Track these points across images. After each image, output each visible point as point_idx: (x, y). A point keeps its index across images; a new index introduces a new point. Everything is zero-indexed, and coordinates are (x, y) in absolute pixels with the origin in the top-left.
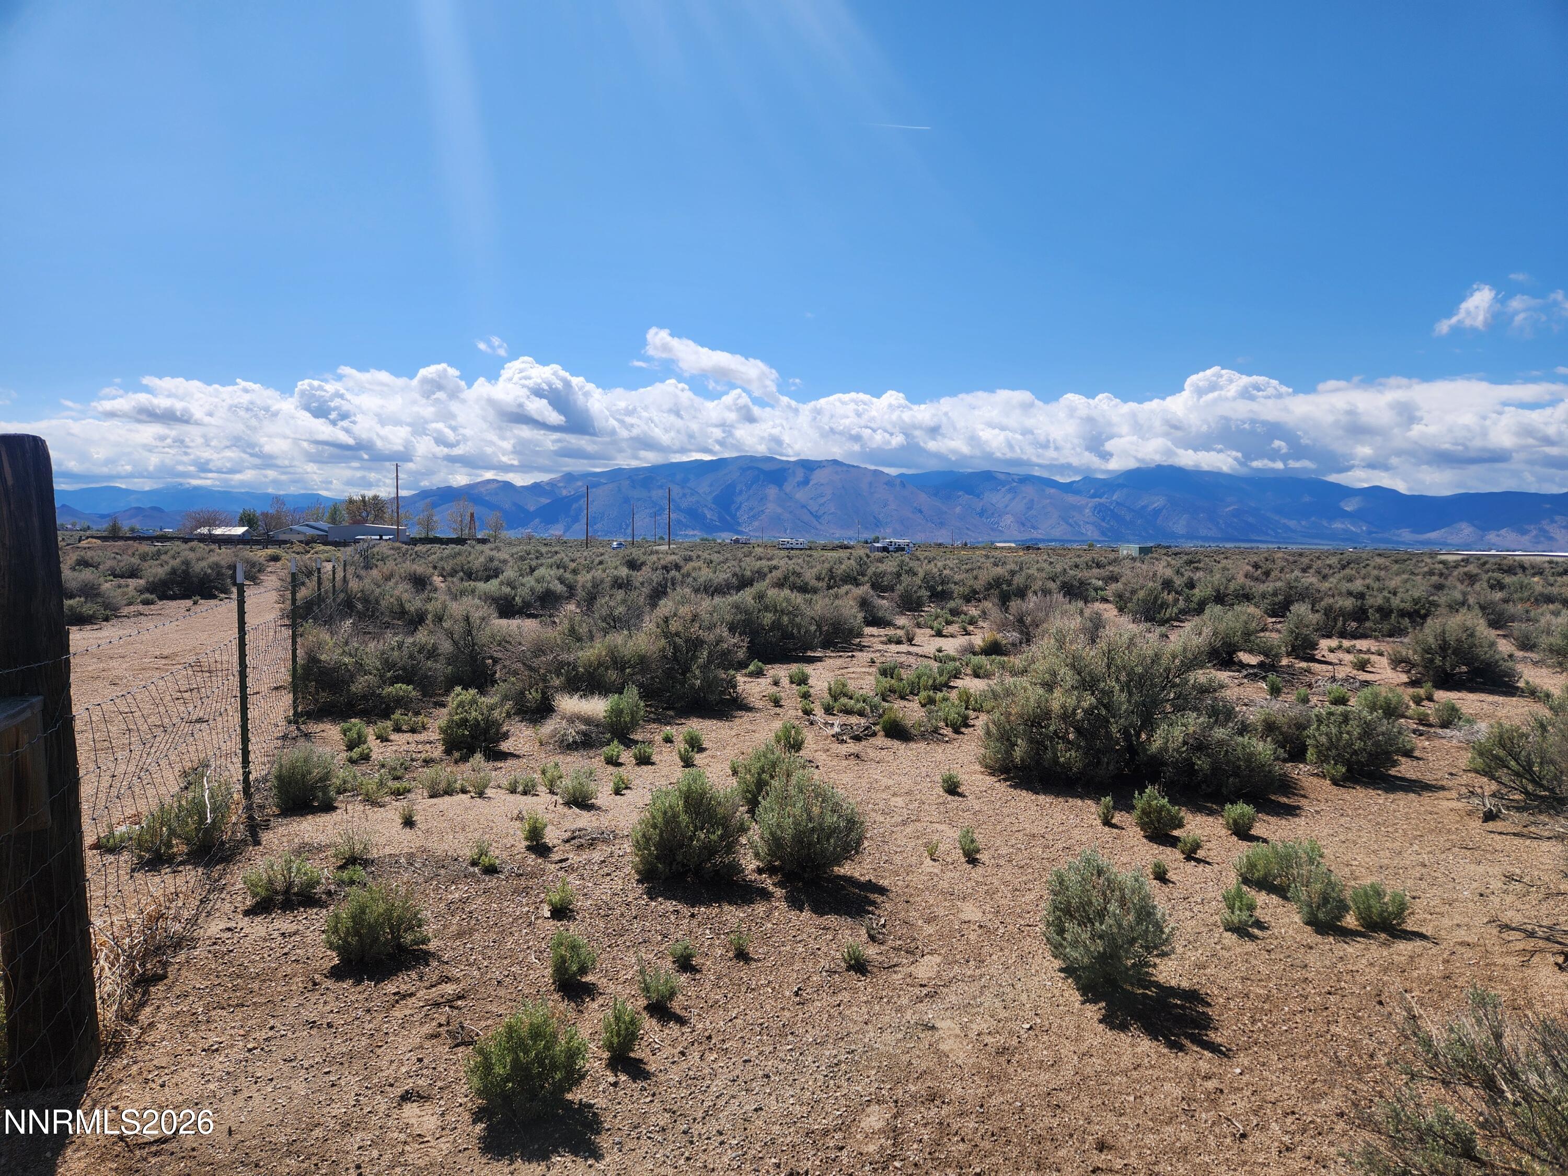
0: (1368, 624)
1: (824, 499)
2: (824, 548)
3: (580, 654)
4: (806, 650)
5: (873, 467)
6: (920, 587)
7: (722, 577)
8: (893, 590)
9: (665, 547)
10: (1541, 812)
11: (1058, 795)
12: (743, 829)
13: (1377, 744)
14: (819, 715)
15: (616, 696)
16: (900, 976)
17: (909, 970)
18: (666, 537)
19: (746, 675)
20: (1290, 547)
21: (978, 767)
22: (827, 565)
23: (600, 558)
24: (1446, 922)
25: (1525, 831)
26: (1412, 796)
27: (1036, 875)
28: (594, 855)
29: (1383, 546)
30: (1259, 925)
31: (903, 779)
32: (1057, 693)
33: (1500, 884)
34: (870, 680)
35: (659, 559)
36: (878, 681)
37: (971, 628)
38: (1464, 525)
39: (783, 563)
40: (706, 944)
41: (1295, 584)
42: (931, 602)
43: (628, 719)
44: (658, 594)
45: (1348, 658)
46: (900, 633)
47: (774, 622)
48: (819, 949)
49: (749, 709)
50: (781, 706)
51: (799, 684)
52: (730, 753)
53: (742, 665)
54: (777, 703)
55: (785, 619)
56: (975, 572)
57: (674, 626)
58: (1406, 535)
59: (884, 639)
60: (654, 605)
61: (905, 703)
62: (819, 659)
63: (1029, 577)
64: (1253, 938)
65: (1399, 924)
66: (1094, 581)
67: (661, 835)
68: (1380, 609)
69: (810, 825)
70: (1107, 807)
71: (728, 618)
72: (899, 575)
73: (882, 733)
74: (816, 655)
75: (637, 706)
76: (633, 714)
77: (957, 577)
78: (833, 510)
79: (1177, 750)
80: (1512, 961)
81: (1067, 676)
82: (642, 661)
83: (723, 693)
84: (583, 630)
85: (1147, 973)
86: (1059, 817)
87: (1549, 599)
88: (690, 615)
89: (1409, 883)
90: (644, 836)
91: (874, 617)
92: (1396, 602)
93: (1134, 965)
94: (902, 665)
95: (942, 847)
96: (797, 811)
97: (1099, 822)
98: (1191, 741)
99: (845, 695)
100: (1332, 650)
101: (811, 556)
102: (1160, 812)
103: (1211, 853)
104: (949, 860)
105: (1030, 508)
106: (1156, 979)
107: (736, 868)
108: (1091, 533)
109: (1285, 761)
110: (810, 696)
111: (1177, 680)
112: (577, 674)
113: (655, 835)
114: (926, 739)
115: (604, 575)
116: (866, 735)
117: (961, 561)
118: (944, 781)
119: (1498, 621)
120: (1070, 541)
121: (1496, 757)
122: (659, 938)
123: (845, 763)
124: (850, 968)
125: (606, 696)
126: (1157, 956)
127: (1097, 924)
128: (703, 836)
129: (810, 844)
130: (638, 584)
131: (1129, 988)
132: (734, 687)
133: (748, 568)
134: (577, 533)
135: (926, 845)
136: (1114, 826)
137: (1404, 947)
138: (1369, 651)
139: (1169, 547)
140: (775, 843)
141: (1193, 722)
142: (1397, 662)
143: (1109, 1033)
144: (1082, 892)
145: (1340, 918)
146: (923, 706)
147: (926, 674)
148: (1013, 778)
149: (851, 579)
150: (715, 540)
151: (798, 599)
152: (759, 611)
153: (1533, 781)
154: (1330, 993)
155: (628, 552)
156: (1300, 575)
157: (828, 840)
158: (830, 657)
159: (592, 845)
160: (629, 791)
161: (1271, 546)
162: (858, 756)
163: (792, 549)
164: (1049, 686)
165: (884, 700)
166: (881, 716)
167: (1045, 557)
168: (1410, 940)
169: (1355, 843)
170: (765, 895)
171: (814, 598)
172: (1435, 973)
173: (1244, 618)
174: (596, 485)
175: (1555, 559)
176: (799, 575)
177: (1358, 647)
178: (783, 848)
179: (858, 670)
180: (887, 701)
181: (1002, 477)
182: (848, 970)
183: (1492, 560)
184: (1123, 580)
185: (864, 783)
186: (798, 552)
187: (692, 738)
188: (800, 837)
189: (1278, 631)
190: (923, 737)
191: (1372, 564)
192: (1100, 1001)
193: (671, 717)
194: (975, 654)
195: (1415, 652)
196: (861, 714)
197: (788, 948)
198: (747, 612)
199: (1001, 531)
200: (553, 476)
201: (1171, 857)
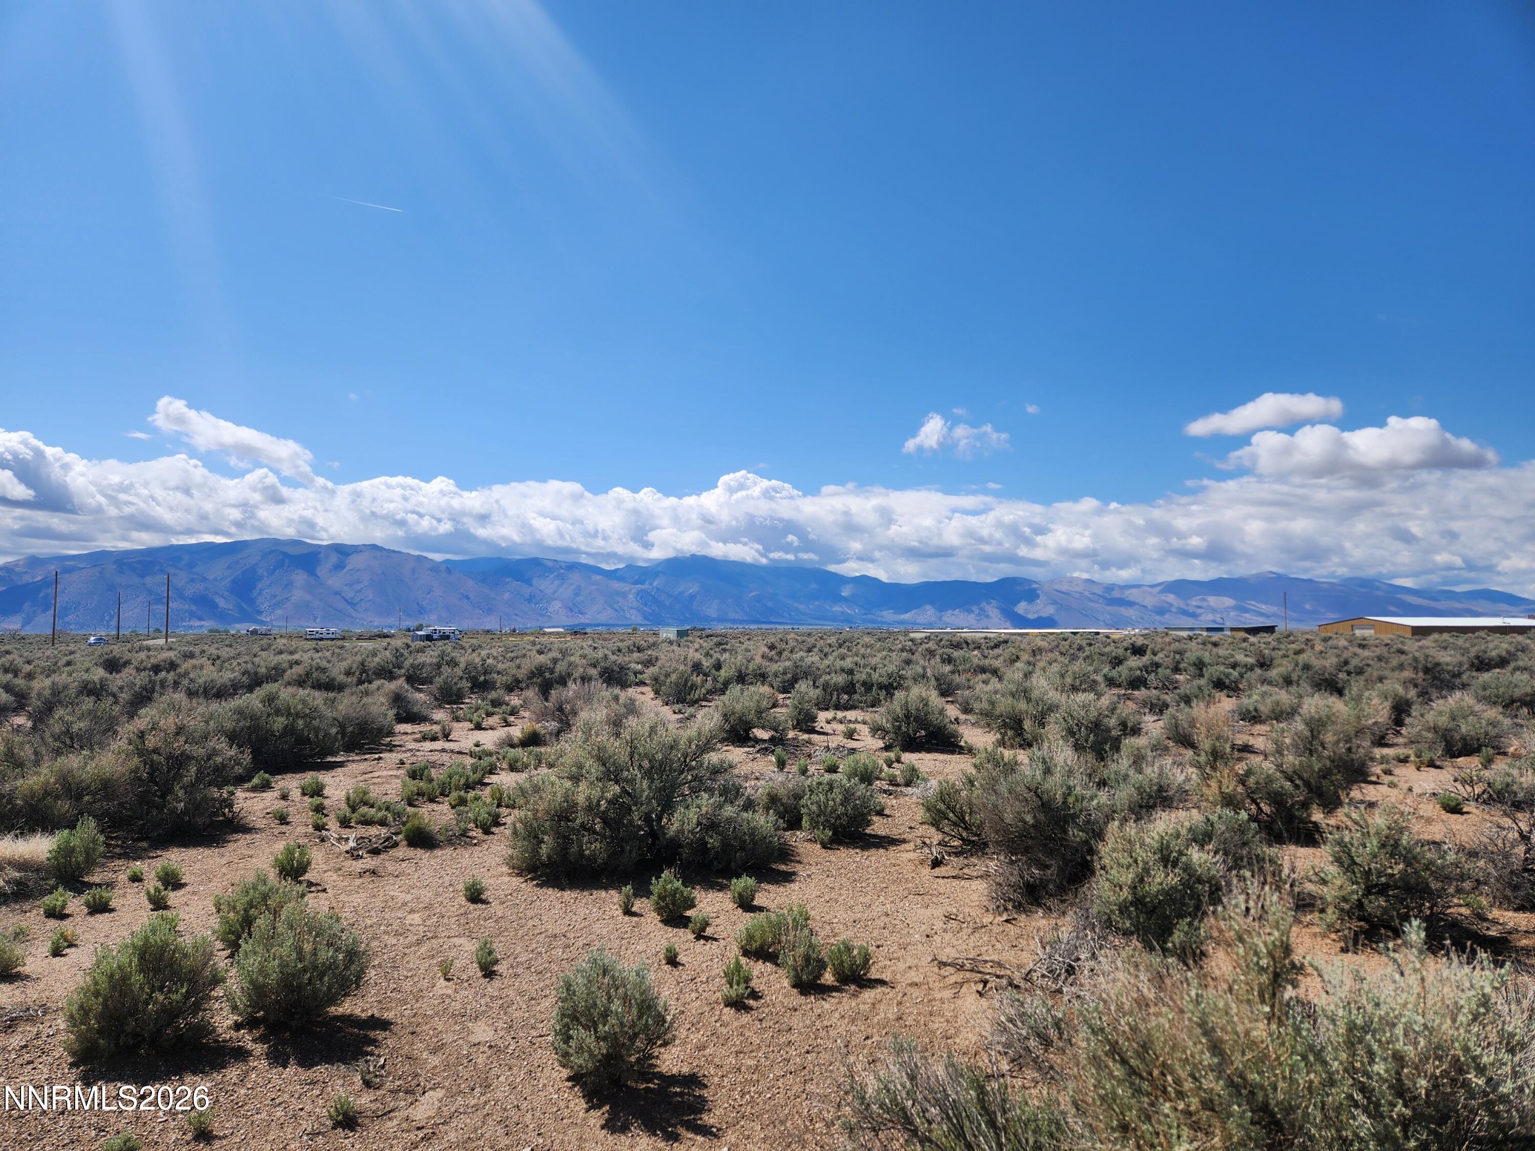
0: (856, 697)
1: (361, 586)
2: (360, 638)
3: (19, 782)
4: (325, 756)
5: (417, 553)
6: (461, 678)
7: (227, 676)
8: (431, 683)
9: (162, 642)
10: (972, 855)
11: (583, 889)
12: (216, 980)
13: (855, 807)
14: (333, 825)
15: (67, 831)
16: (395, 1122)
17: (406, 1113)
18: (163, 629)
19: (248, 790)
20: (801, 627)
21: (505, 869)
22: (359, 658)
23: (68, 658)
24: (901, 966)
25: (961, 873)
26: (881, 851)
27: (554, 979)
28: (11, 1040)
29: (871, 626)
30: (755, 995)
31: (423, 892)
32: (583, 785)
33: (941, 924)
34: (397, 784)
35: (148, 657)
36: (404, 785)
37: (512, 719)
38: (928, 607)
39: (307, 657)
40: (157, 1130)
41: (799, 663)
42: (472, 693)
43: (81, 859)
44: (142, 698)
45: (841, 728)
46: (436, 728)
47: (287, 726)
48: (302, 1109)
49: (246, 829)
50: (288, 823)
51: (312, 797)
52: (217, 887)
53: (240, 780)
54: (283, 819)
55: (300, 723)
56: (518, 661)
57: (151, 742)
58: (888, 615)
59: (418, 736)
60: (132, 715)
61: (434, 806)
62: (341, 765)
63: (570, 664)
64: (748, 1009)
65: (865, 974)
66: (633, 665)
67: (105, 1004)
68: (864, 684)
69: (300, 966)
70: (627, 897)
71: (229, 725)
72: (439, 666)
73: (404, 843)
74: (337, 760)
75: (94, 841)
76: (88, 852)
77: (500, 666)
78: (371, 597)
79: (692, 832)
80: (948, 994)
81: (593, 768)
82: (106, 787)
83: (216, 814)
84: (27, 753)
85: (652, 1065)
86: (582, 912)
87: (983, 670)
88: (173, 727)
89: (876, 933)
90: (81, 1007)
91: (408, 713)
92: (875, 677)
93: (638, 1059)
94: (434, 765)
95: (458, 964)
96: (284, 951)
97: (620, 912)
98: (704, 821)
99: (365, 803)
100: (828, 722)
101: (341, 647)
102: (674, 895)
103: (719, 929)
104: (465, 977)
105: (577, 594)
106: (658, 1069)
107: (205, 1029)
108: (635, 617)
109: (785, 830)
110: (324, 808)
111: (694, 763)
112: (13, 808)
113: (97, 1005)
114: (453, 844)
115: (70, 680)
116: (386, 847)
117: (507, 650)
118: (467, 889)
119: (946, 691)
120: (616, 625)
121: (939, 811)
122: (93, 1133)
123: (358, 882)
124: (337, 1125)
125: (52, 833)
126: (661, 1046)
127: (601, 1026)
128: (161, 998)
129: (300, 987)
130: (115, 689)
131: (634, 1085)
132: (231, 806)
133: (262, 664)
134: (41, 625)
135: (440, 964)
136: (634, 914)
137: (869, 995)
138: (856, 721)
139: (703, 629)
140: (257, 992)
141: (705, 802)
142: (876, 730)
143: (610, 1138)
144: (588, 994)
145: (819, 976)
146: (453, 807)
147: (458, 773)
148: (541, 876)
149: (386, 673)
150: (227, 632)
151: (318, 698)
152: (269, 715)
153: (966, 829)
154: (808, 1052)
155: (107, 649)
156: (804, 654)
157: (321, 979)
158: (353, 761)
159: (10, 1027)
160: (73, 950)
161: (786, 627)
162: (374, 872)
163: (321, 639)
164: (575, 779)
165: (411, 804)
166: (404, 824)
167: (590, 642)
168: (873, 987)
169: (837, 901)
170: (241, 1054)
171: (339, 696)
172: (890, 1016)
173: (756, 697)
174: (68, 570)
175: (988, 635)
176: (324, 670)
177: (849, 718)
178: (266, 996)
179: (385, 773)
180: (414, 806)
181: (550, 564)
182: (334, 1128)
183: (946, 637)
184: (659, 664)
185: (378, 903)
186: (329, 642)
187: (167, 874)
188: (288, 982)
189: (787, 706)
190: (450, 842)
191: (862, 642)
192: (604, 1105)
193: (145, 850)
194: (512, 746)
195: (888, 721)
196: (383, 823)
197: (264, 1115)
198: (254, 718)
199: (550, 617)
200: (10, 559)
201: (682, 938)
